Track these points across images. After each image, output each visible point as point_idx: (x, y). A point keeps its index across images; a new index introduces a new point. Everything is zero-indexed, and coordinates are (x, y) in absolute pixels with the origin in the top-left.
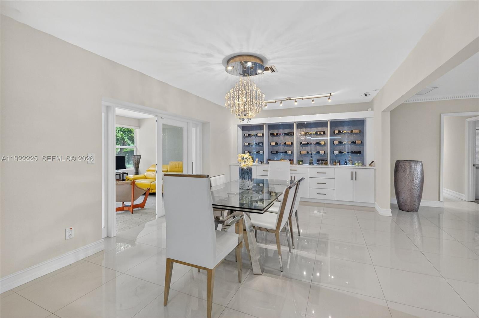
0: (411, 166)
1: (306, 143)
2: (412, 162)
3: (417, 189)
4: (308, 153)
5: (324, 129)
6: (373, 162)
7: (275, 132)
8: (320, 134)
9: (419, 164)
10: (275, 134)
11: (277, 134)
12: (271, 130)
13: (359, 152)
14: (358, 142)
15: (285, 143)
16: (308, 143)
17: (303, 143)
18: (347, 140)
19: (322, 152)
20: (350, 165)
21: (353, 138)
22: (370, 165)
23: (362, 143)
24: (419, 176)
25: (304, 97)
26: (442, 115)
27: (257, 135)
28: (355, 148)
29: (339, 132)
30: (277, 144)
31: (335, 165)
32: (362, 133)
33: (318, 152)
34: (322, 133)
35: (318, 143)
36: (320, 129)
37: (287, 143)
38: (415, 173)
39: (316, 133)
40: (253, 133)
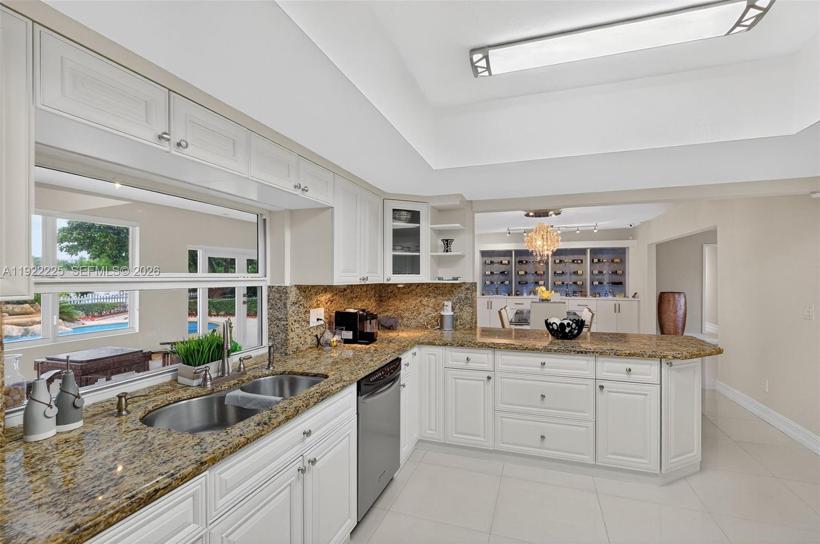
0: (674, 297)
1: (561, 272)
2: (676, 294)
3: (680, 320)
4: (563, 283)
5: (581, 257)
6: (636, 294)
7: (524, 259)
8: (577, 263)
9: (682, 295)
10: (525, 262)
11: (527, 262)
12: (519, 257)
13: (621, 283)
14: (620, 272)
15: (536, 273)
16: (563, 273)
17: (557, 272)
18: (606, 270)
19: (579, 283)
20: (610, 297)
21: (614, 267)
22: (634, 297)
23: (624, 273)
24: (683, 307)
25: (567, 226)
26: (704, 245)
27: (501, 262)
28: (616, 279)
29: (599, 260)
30: (526, 273)
31: (595, 297)
32: (623, 262)
33: (575, 283)
34: (580, 261)
35: (576, 273)
36: (576, 257)
37: (538, 272)
38: (679, 305)
39: (573, 261)
40: (496, 259)
